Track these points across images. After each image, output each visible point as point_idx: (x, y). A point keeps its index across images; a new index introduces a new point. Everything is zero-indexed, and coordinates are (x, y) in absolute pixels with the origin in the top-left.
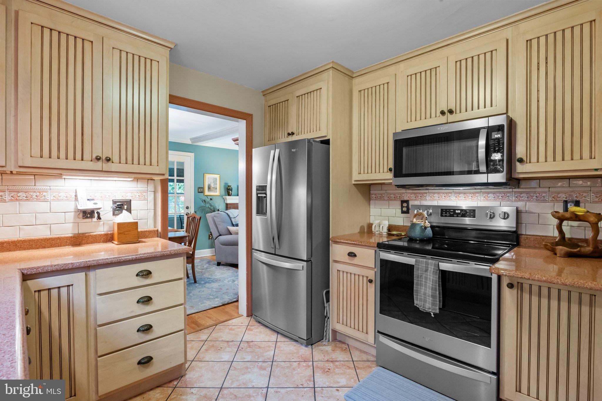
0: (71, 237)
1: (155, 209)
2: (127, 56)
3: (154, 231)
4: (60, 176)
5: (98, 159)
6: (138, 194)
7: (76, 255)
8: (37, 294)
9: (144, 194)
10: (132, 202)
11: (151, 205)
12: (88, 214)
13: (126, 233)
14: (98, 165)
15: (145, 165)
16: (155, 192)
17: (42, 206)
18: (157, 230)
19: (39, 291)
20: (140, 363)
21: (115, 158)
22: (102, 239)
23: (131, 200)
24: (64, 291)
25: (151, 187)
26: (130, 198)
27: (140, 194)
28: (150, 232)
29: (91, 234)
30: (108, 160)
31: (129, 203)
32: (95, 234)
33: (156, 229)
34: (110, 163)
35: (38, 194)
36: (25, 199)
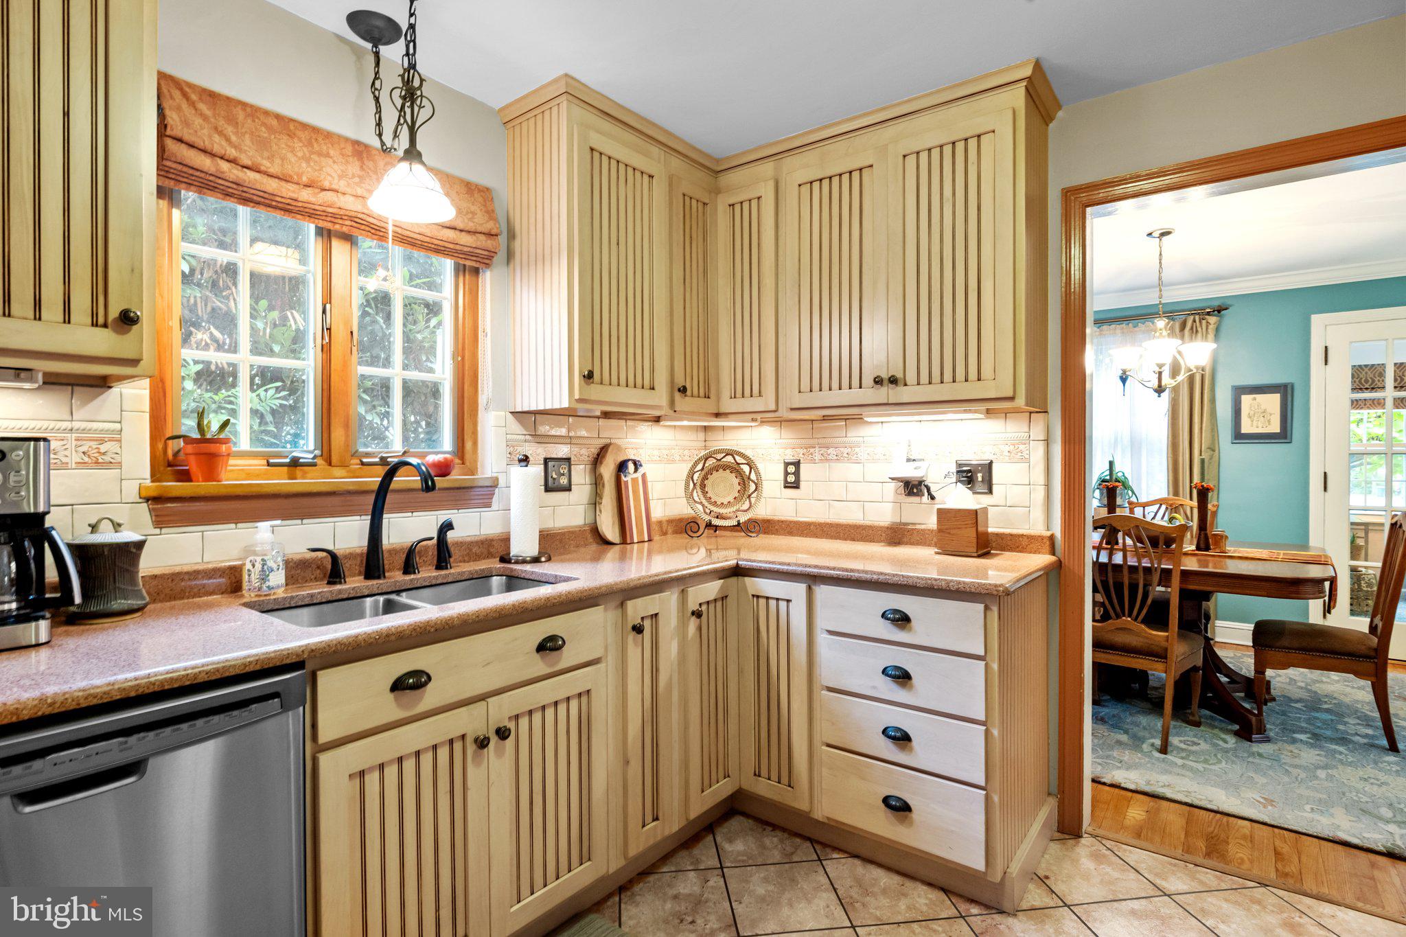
0: (888, 528)
1: (1048, 486)
2: (929, 156)
3: (1042, 538)
4: (858, 419)
5: (878, 381)
6: (1007, 448)
7: (895, 561)
8: (755, 599)
9: (1022, 447)
10: (994, 466)
11: (1039, 476)
12: (913, 487)
14: (883, 394)
15: (967, 380)
16: (1047, 441)
17: (853, 471)
18: (1052, 538)
19: (758, 597)
20: (886, 800)
21: (911, 377)
22: (935, 539)
23: (991, 463)
24: (783, 605)
25: (1038, 431)
26: (991, 457)
27: (1012, 447)
28: (1031, 538)
29: (918, 527)
30: (893, 381)
31: (989, 467)
32: (923, 527)
33: (1048, 534)
34: (901, 389)
35: (849, 450)
36: (835, 458)
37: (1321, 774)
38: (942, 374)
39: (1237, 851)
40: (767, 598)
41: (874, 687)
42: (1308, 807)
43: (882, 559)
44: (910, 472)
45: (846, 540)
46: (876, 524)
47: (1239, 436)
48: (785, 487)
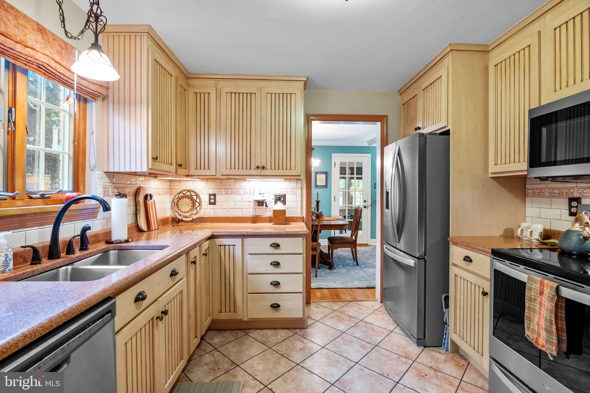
0: (251, 217)
1: (302, 201)
2: (275, 96)
3: (301, 217)
4: (244, 180)
5: (258, 168)
6: (290, 190)
7: (253, 228)
8: (219, 247)
9: (294, 190)
10: (287, 196)
11: (299, 199)
12: (260, 203)
13: (278, 217)
14: (259, 172)
15: (287, 169)
16: (302, 188)
17: (238, 198)
18: (303, 217)
19: (220, 246)
20: (272, 306)
21: (269, 167)
22: (268, 220)
23: (285, 195)
24: (231, 247)
25: (299, 185)
26: (285, 193)
27: (292, 190)
28: (297, 218)
29: (262, 216)
30: (263, 168)
31: (285, 196)
32: (264, 216)
33: (302, 216)
34: (265, 170)
35: (236, 190)
36: (231, 193)
37: (348, 274)
38: (279, 167)
39: (342, 296)
40: (225, 246)
41: (267, 270)
42: (350, 282)
43: (249, 228)
44: (260, 198)
45: (236, 222)
46: (247, 216)
47: (316, 186)
48: (210, 204)
